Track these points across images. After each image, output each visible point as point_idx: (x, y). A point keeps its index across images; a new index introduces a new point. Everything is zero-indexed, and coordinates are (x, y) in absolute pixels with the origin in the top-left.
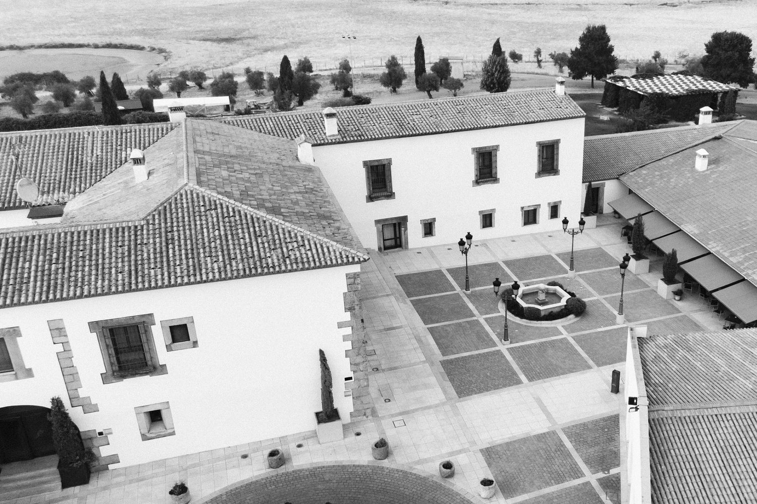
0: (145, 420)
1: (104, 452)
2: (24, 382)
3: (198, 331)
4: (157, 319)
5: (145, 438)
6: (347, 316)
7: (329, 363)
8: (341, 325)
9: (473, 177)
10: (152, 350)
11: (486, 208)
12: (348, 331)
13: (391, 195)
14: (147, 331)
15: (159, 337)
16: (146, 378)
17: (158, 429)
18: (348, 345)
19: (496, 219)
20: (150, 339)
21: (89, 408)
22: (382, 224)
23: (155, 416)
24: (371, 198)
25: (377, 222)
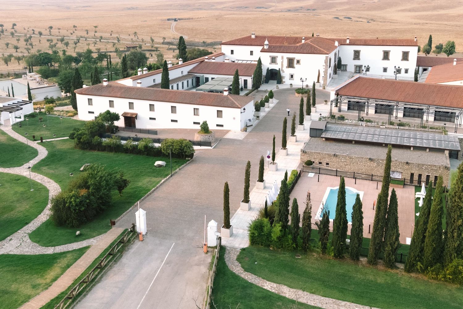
0: (290, 76)
1: (284, 80)
2: (276, 65)
3: (301, 62)
4: (296, 59)
5: (290, 80)
6: (325, 64)
7: (320, 72)
8: (323, 66)
9: (382, 58)
10: (294, 64)
11: (385, 66)
12: (324, 67)
13: (359, 59)
14: (294, 60)
15: (295, 62)
16: (292, 69)
17: (292, 79)
18: (324, 70)
19: (388, 70)
20: (294, 62)
21: (283, 72)
22: (356, 66)
23: (292, 76)
24: (354, 59)
25: (355, 65)
